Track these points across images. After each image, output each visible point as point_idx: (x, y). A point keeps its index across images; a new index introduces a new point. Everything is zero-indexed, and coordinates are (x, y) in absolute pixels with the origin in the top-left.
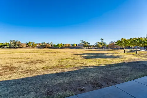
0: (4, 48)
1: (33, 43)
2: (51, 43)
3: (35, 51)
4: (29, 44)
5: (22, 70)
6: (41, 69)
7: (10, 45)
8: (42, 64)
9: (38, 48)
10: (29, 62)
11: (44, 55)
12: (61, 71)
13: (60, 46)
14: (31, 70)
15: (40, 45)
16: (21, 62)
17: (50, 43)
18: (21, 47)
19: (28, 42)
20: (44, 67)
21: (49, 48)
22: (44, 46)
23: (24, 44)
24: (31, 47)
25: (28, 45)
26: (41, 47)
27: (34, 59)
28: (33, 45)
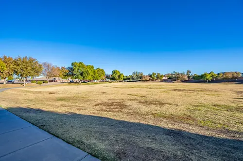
0: (128, 81)
1: (158, 74)
2: (189, 72)
3: (158, 87)
4: (153, 76)
5: (129, 111)
6: (150, 115)
7: (133, 78)
8: (158, 107)
9: (165, 81)
10: (142, 101)
11: (168, 93)
12: (181, 128)
13: (209, 77)
14: (138, 113)
15: (168, 76)
16: (134, 100)
17: (186, 73)
18: (144, 81)
19: (151, 74)
20: (157, 112)
21: (183, 82)
22: (175, 77)
23: (147, 76)
24: (155, 80)
25: (151, 78)
26: (170, 80)
27: (151, 98)
28: (158, 77)
